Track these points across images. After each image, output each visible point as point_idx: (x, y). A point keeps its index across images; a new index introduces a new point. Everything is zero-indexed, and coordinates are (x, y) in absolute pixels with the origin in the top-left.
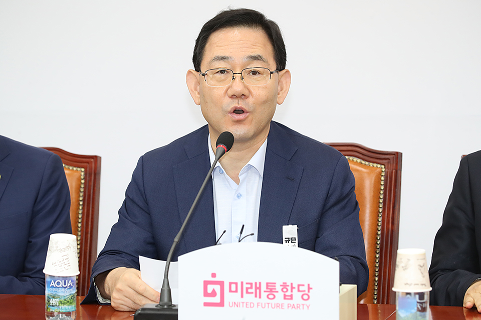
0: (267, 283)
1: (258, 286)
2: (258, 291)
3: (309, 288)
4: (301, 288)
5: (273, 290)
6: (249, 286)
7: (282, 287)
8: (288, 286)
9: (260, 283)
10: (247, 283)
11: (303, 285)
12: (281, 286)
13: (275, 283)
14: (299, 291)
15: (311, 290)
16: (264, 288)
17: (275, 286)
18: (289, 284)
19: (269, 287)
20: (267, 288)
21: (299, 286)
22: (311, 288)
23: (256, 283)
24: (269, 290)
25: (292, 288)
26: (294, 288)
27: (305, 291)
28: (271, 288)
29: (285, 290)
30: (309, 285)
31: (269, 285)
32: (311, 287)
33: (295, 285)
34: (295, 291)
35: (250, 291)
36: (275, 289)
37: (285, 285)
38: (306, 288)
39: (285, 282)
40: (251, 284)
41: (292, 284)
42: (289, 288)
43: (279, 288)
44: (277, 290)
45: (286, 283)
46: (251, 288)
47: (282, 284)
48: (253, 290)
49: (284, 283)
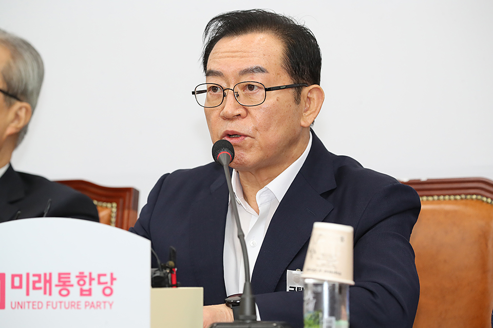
0: (60, 274)
1: (48, 278)
2: (48, 285)
3: (113, 279)
4: (103, 279)
5: (67, 284)
6: (36, 279)
7: (78, 279)
8: (86, 277)
9: (50, 274)
10: (34, 275)
11: (105, 275)
12: (77, 277)
13: (69, 274)
14: (99, 283)
15: (114, 282)
16: (55, 281)
17: (69, 278)
18: (87, 274)
19: (62, 280)
20: (59, 281)
21: (99, 276)
22: (115, 279)
23: (45, 275)
24: (61, 284)
25: (91, 279)
26: (94, 279)
27: (106, 283)
28: (64, 281)
29: (82, 283)
30: (112, 274)
31: (62, 276)
32: (114, 276)
33: (95, 276)
34: (95, 283)
35: (37, 285)
36: (69, 282)
37: (81, 275)
38: (107, 279)
39: (81, 271)
40: (39, 276)
41: (90, 274)
42: (87, 280)
43: (74, 280)
44: (72, 283)
45: (83, 273)
46: (39, 281)
47: (78, 274)
48: (41, 285)
49: (80, 273)
